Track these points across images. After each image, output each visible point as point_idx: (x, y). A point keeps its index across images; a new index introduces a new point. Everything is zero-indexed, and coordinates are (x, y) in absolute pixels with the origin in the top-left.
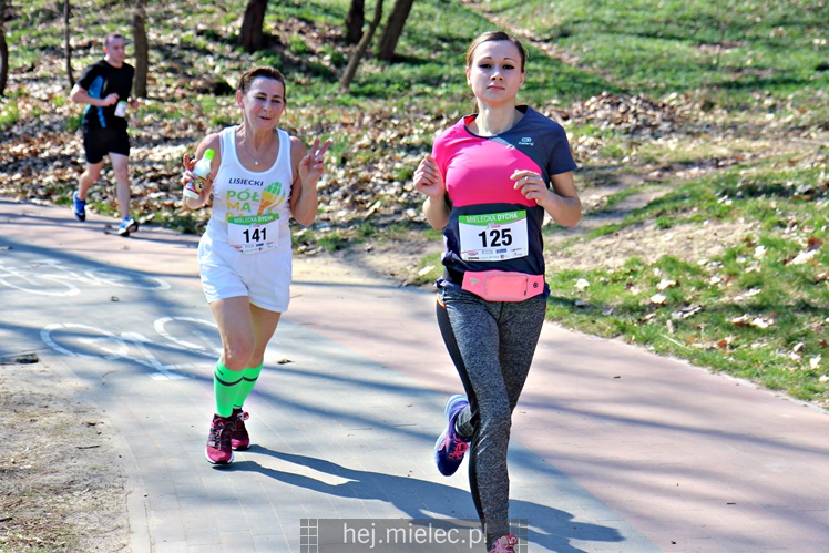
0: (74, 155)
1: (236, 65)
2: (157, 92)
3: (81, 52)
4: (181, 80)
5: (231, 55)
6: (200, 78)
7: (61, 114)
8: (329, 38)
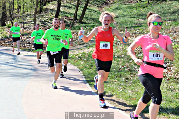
4: (43, 28)
8: (70, 19)
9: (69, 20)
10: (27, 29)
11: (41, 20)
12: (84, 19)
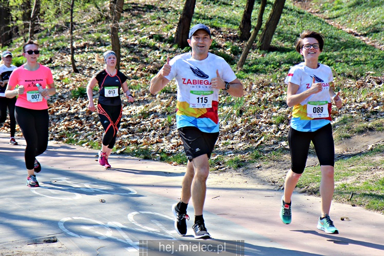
0: (76, 112)
3: (79, 51)
4: (140, 66)
5: (170, 50)
6: (152, 64)
7: (68, 88)
8: (230, 37)
9: (227, 38)
10: (86, 72)
11: (127, 39)
12: (274, 39)
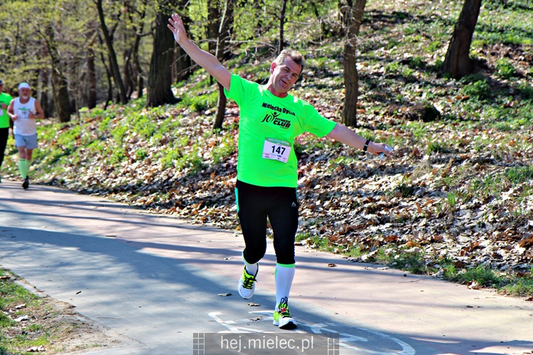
1: (443, 91)
2: (365, 119)
6: (407, 104)
